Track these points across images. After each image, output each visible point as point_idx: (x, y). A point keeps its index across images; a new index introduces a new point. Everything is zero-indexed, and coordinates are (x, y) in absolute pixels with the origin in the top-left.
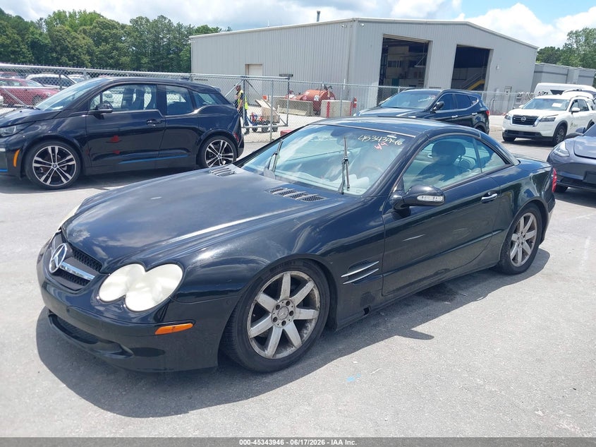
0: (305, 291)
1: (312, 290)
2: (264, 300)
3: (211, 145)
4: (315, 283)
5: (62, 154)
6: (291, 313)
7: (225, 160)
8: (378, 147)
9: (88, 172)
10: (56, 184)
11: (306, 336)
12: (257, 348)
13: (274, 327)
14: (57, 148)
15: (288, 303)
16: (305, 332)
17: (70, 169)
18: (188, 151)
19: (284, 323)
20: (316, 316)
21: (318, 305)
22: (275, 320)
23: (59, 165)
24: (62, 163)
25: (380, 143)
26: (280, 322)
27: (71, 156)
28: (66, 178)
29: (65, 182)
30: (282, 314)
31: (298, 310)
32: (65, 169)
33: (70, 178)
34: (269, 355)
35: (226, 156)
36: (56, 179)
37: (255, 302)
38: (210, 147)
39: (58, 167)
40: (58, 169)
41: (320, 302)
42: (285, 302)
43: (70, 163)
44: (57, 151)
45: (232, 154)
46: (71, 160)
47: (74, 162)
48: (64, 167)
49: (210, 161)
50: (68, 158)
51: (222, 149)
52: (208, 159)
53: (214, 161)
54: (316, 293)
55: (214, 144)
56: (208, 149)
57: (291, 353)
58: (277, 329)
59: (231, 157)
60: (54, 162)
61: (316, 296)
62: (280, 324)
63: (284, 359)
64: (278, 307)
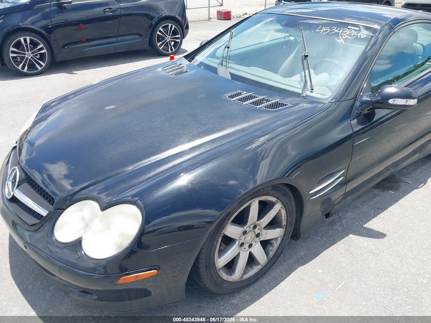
0: (272, 214)
1: (280, 210)
2: (232, 230)
3: (161, 29)
4: (283, 203)
5: (34, 44)
6: (258, 235)
7: (173, 41)
8: (339, 41)
9: (59, 58)
10: (32, 71)
11: (271, 253)
12: (224, 276)
13: (241, 252)
14: (28, 39)
15: (255, 227)
16: (270, 248)
17: (42, 57)
18: (141, 35)
19: (250, 246)
20: (282, 234)
21: (284, 223)
22: (242, 244)
23: (32, 53)
24: (35, 52)
25: (342, 36)
26: (246, 246)
27: (41, 46)
28: (41, 66)
29: (40, 68)
30: (249, 237)
31: (264, 231)
32: (38, 57)
33: (44, 65)
34: (237, 278)
35: (174, 38)
36: (32, 66)
37: (222, 235)
38: (160, 31)
39: (32, 55)
40: (32, 57)
41: (287, 220)
42: (252, 226)
43: (42, 52)
44: (28, 42)
45: (179, 36)
46: (42, 49)
47: (45, 51)
48: (36, 55)
49: (161, 43)
50: (39, 47)
51: (170, 32)
52: (159, 41)
53: (164, 43)
54: (283, 213)
55: (163, 28)
56: (158, 33)
57: (257, 271)
58: (245, 252)
59: (178, 38)
60: (28, 51)
61: (283, 215)
62: (247, 248)
63: (250, 278)
64: (245, 233)
